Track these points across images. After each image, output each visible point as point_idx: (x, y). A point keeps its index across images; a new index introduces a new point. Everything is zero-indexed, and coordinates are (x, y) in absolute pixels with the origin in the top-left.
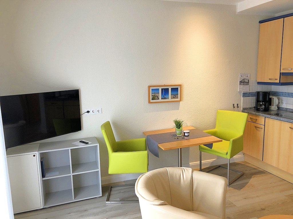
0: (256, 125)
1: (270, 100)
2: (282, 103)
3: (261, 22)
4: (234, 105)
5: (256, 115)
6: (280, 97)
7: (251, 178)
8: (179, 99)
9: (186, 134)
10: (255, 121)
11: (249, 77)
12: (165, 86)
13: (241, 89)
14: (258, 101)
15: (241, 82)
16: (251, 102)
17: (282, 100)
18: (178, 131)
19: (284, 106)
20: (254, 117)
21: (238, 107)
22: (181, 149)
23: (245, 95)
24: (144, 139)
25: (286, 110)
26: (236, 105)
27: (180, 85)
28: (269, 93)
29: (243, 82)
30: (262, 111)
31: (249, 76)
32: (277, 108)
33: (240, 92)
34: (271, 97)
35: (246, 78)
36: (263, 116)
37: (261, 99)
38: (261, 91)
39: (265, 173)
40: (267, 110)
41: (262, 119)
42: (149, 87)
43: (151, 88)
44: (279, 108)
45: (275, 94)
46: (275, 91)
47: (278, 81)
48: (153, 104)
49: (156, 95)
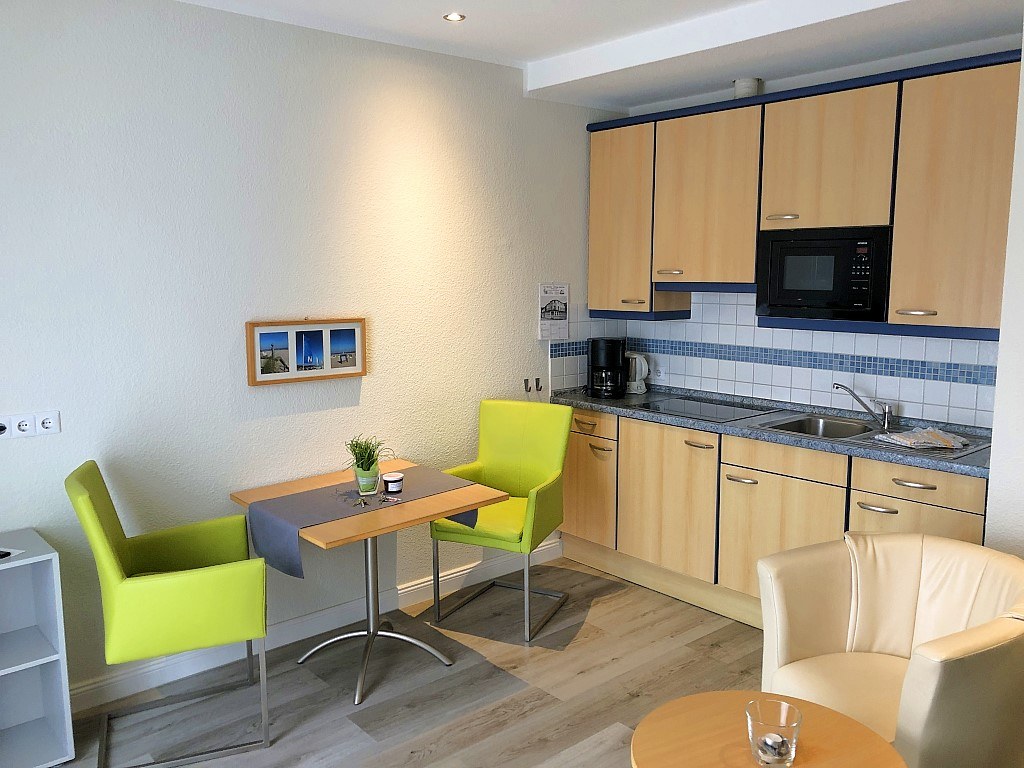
0: (594, 441)
1: (627, 361)
2: (657, 372)
3: (593, 128)
4: (526, 381)
5: (592, 409)
6: (651, 354)
7: (589, 607)
8: (357, 369)
9: (392, 487)
10: (590, 427)
11: (566, 294)
12: (306, 322)
13: (546, 333)
14: (594, 368)
15: (544, 310)
16: (574, 370)
17: (656, 365)
18: (364, 479)
19: (662, 380)
20: (587, 419)
21: (539, 389)
22: (374, 539)
23: (558, 350)
24: (239, 519)
25: (669, 392)
26: (532, 384)
27: (361, 321)
28: (624, 344)
29: (553, 311)
30: (606, 397)
31: (566, 291)
32: (644, 389)
33: (543, 342)
34: (627, 354)
35: (558, 297)
36: (612, 413)
37: (602, 361)
38: (602, 339)
39: (624, 587)
40: (619, 395)
41: (609, 422)
42: (251, 326)
43: (258, 331)
44: (649, 386)
45: (640, 345)
46: (637, 336)
47: (645, 308)
48: (266, 388)
49: (277, 353)
